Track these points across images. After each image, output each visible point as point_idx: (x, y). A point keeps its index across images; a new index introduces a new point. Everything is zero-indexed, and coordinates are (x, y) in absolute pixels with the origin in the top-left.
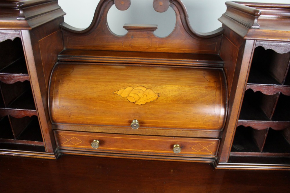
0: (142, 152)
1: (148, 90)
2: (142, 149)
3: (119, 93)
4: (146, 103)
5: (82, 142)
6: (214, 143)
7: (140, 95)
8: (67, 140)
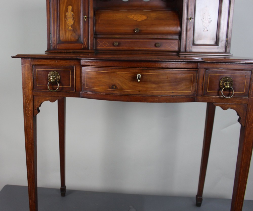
0: (139, 49)
1: (142, 16)
2: (140, 47)
3: (129, 17)
4: (142, 21)
5: (108, 44)
6: (177, 42)
7: (139, 17)
8: (100, 44)
